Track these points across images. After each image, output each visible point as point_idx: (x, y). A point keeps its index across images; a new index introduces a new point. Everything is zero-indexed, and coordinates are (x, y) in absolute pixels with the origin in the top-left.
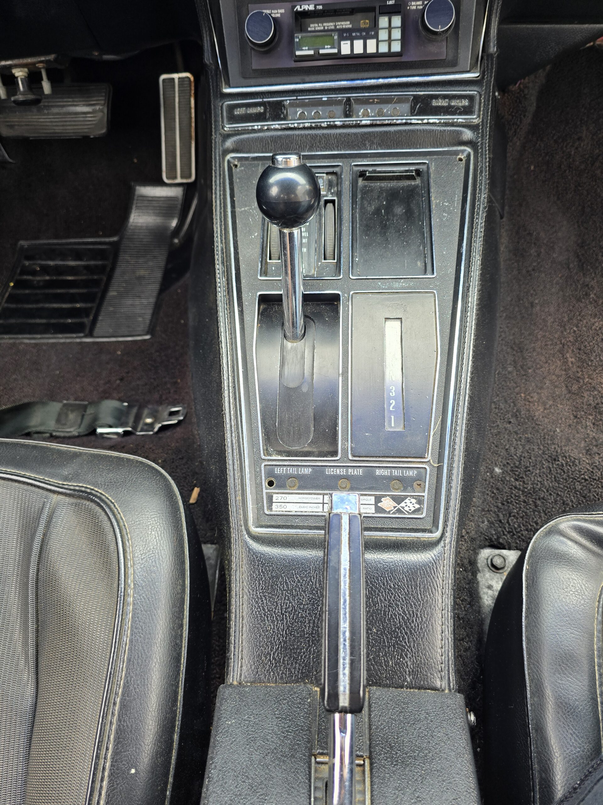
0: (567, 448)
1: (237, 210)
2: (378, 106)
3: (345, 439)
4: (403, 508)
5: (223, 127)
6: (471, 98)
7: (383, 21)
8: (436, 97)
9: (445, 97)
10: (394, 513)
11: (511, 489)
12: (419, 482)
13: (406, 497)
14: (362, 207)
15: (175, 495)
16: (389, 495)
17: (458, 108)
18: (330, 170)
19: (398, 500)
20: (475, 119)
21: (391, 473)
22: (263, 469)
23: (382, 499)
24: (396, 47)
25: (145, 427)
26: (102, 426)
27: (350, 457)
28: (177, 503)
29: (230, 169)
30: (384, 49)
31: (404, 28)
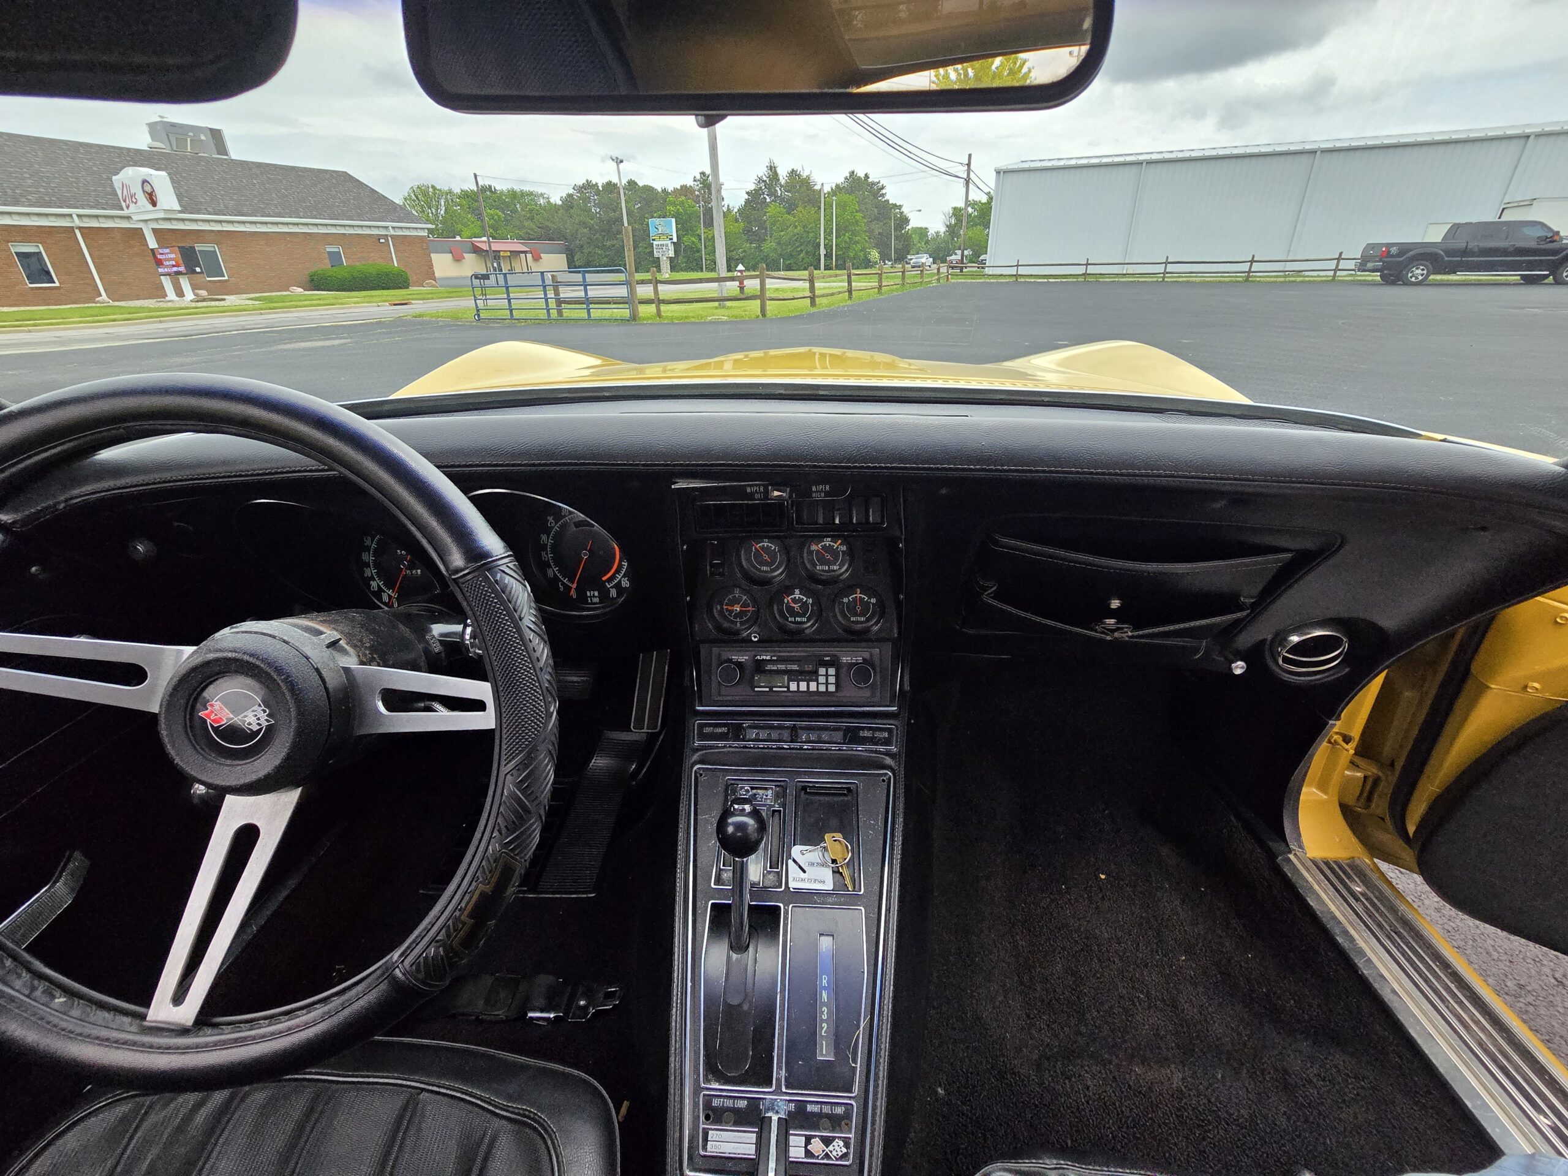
0: (1016, 1062)
1: (699, 817)
2: (818, 732)
3: (779, 1068)
4: (831, 1152)
5: (694, 743)
6: (890, 731)
7: (822, 671)
8: (863, 729)
9: (870, 729)
10: (822, 1159)
11: (959, 1115)
12: (846, 1121)
13: (834, 1138)
14: (803, 819)
15: (613, 1123)
16: (818, 1136)
17: (880, 739)
18: (779, 784)
19: (827, 1141)
20: (893, 749)
21: (821, 1108)
22: (701, 1099)
23: (812, 1141)
24: (832, 688)
25: (578, 1012)
26: (533, 1010)
27: (784, 1090)
28: (614, 1132)
29: (696, 776)
30: (822, 688)
31: (837, 676)
